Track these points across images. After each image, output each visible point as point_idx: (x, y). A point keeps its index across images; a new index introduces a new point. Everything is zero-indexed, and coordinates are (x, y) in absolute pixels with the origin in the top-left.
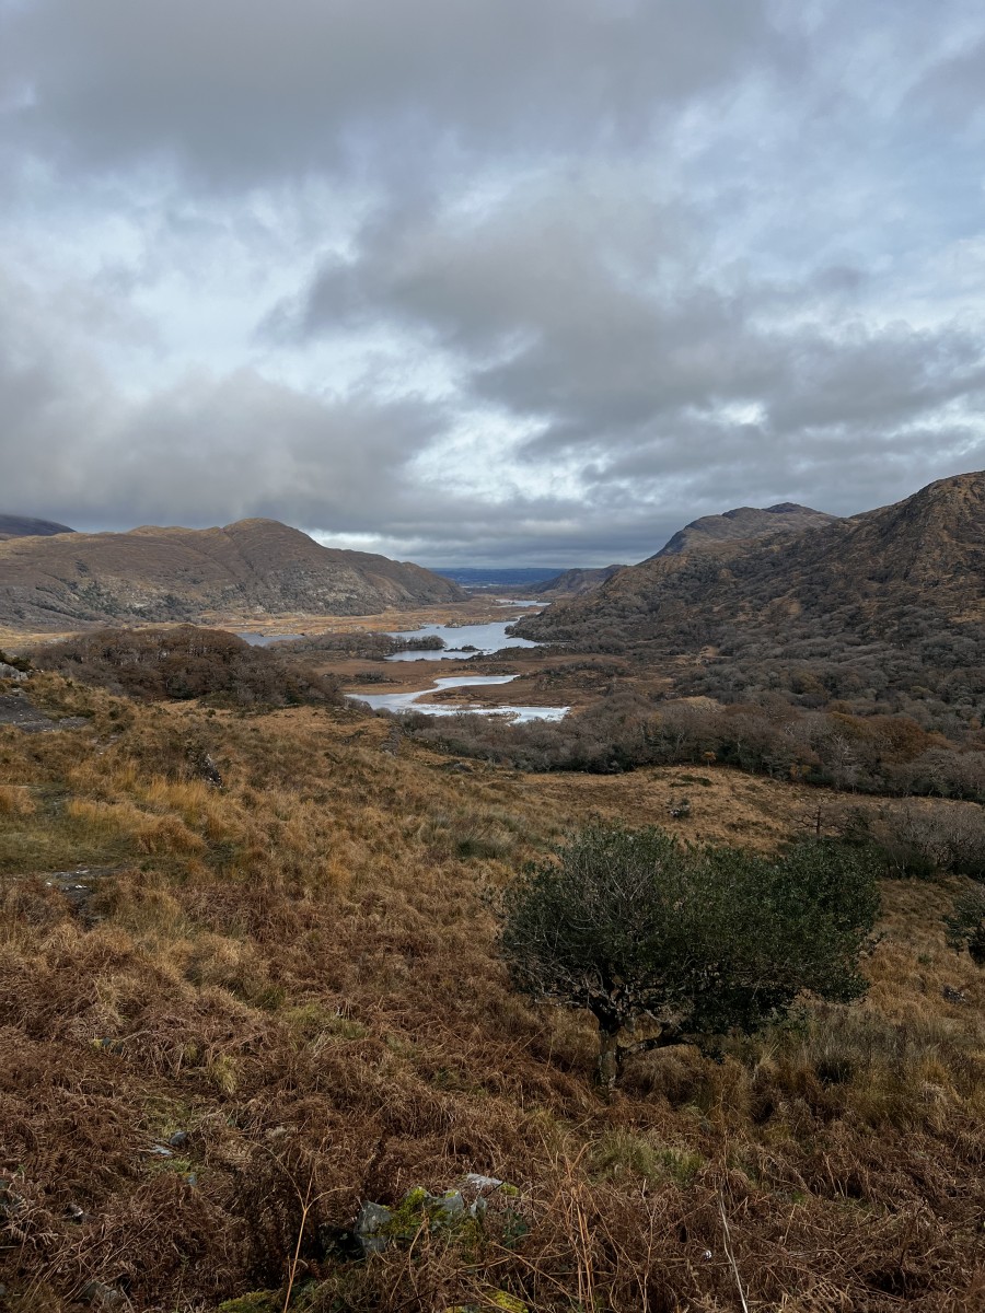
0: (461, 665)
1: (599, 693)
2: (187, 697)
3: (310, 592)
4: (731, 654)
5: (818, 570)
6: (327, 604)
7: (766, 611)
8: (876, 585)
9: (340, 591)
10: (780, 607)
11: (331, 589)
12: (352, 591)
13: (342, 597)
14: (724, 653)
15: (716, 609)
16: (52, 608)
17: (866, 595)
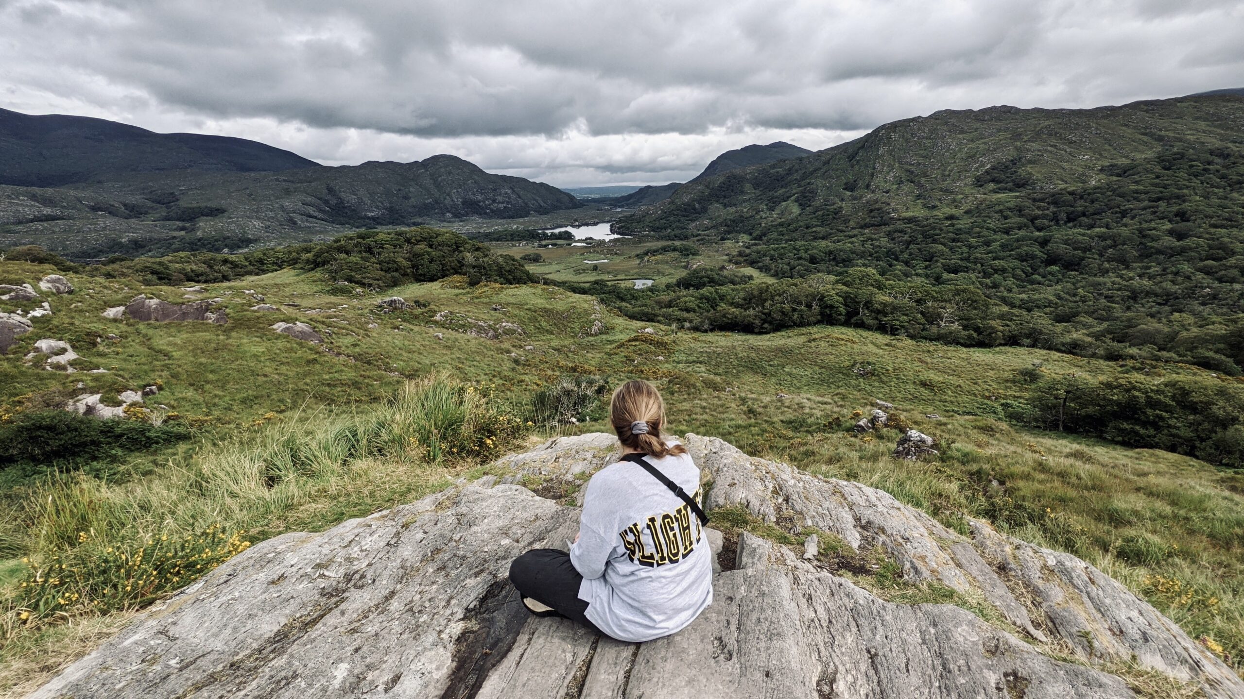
0: (588, 250)
1: (682, 267)
2: (432, 279)
3: (481, 204)
4: (760, 239)
5: (809, 183)
6: (492, 211)
7: (778, 211)
8: (849, 193)
9: (500, 202)
10: (786, 208)
11: (494, 201)
12: (508, 203)
13: (501, 206)
14: (755, 239)
15: (745, 210)
16: (316, 217)
17: (842, 200)
